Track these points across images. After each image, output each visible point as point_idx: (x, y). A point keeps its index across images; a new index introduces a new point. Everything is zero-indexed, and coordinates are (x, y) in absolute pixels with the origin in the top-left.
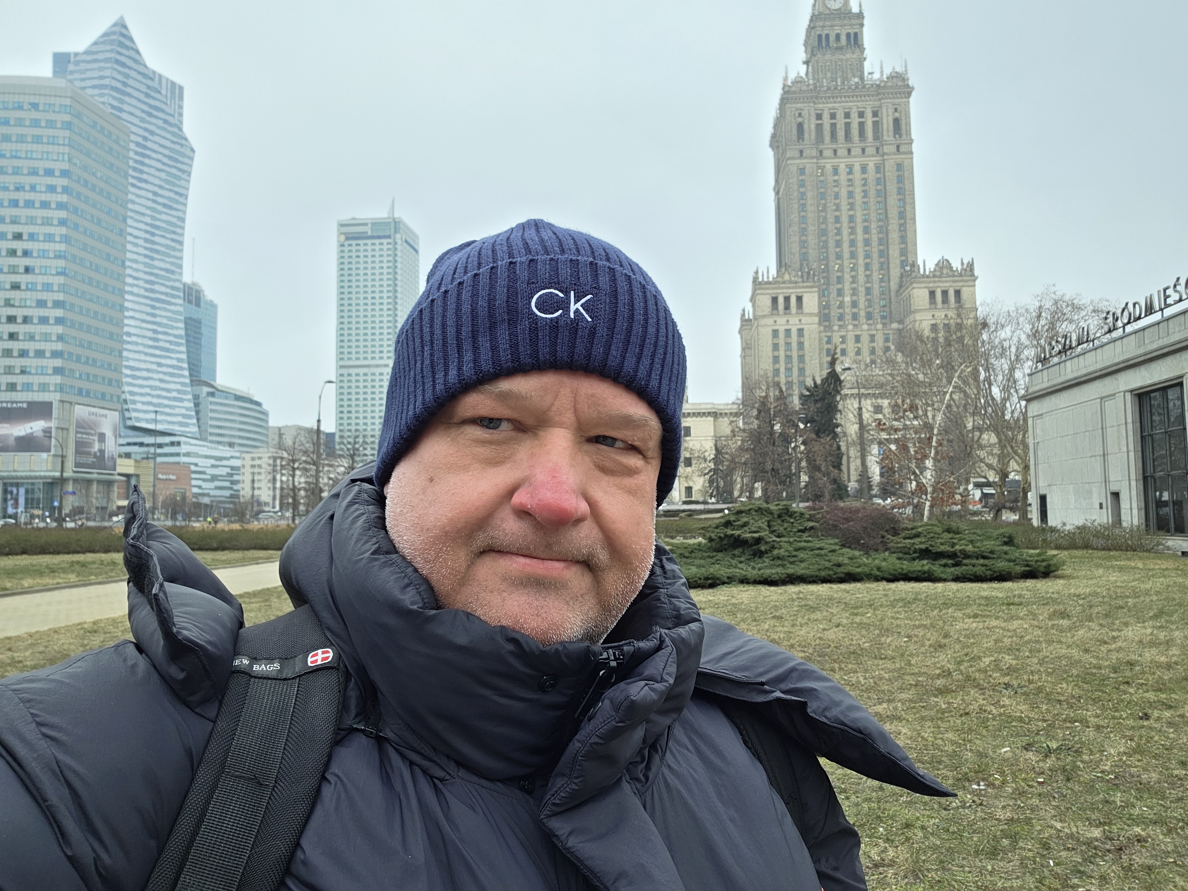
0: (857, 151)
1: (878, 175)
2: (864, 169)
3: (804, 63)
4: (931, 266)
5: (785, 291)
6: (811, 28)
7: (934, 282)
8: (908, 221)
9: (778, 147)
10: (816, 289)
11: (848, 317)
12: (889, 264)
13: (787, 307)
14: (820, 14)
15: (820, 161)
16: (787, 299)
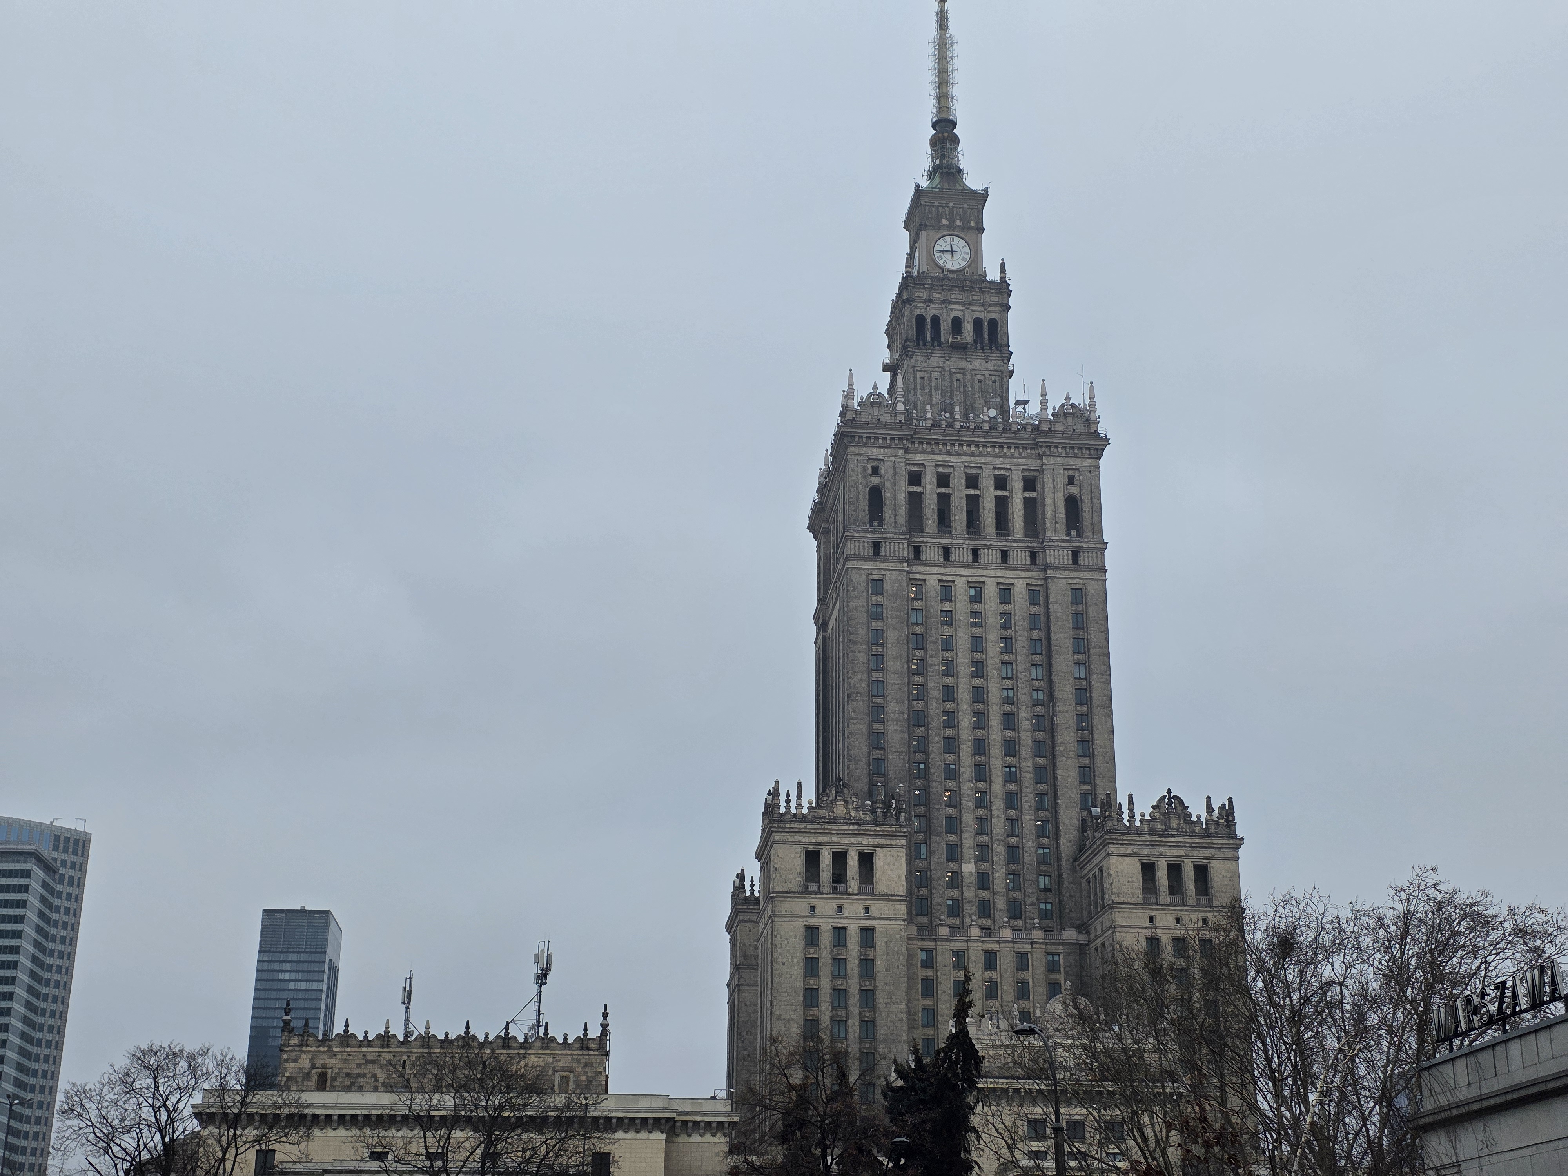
0: (989, 555)
1: (1035, 609)
2: (1005, 593)
3: (886, 368)
4: (1144, 807)
5: (835, 839)
6: (900, 304)
7: (1152, 844)
8: (1096, 710)
9: (827, 532)
10: (903, 842)
11: (970, 909)
12: (1056, 797)
13: (839, 877)
14: (922, 276)
15: (914, 569)
16: (840, 858)
